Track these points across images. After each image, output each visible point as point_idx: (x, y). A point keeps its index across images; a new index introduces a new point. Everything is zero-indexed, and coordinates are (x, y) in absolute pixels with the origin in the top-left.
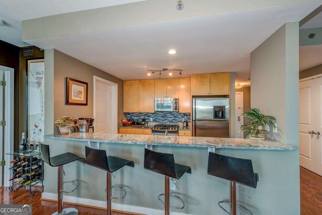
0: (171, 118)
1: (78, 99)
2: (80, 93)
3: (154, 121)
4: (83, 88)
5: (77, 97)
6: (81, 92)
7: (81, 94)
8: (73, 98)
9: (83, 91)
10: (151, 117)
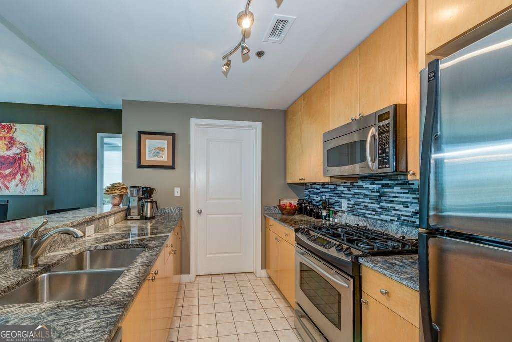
0: (406, 205)
1: (156, 159)
2: (160, 150)
3: (352, 211)
4: (166, 142)
5: (154, 156)
6: (162, 150)
7: (163, 151)
8: (148, 158)
9: (166, 147)
10: (345, 198)
